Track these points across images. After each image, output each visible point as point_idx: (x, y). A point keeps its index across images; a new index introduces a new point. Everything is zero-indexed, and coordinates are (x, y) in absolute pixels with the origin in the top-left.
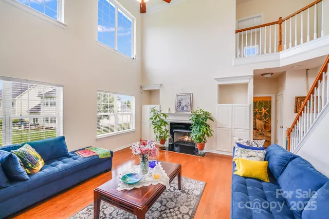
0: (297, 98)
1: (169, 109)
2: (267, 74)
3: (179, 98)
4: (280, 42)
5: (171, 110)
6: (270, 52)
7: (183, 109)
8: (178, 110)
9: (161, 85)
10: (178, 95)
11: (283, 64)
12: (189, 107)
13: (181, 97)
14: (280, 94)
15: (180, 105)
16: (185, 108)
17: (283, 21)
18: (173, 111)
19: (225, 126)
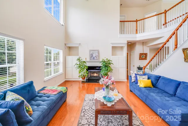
0: (140, 54)
1: (86, 59)
2: (129, 43)
3: (91, 52)
4: (137, 30)
5: (87, 59)
6: (129, 33)
7: (94, 58)
8: (91, 59)
9: (80, 44)
10: (90, 51)
11: (138, 39)
12: (97, 57)
13: (93, 52)
14: (132, 52)
15: (92, 56)
16: (95, 58)
17: (138, 21)
18: (88, 60)
19: (115, 67)
